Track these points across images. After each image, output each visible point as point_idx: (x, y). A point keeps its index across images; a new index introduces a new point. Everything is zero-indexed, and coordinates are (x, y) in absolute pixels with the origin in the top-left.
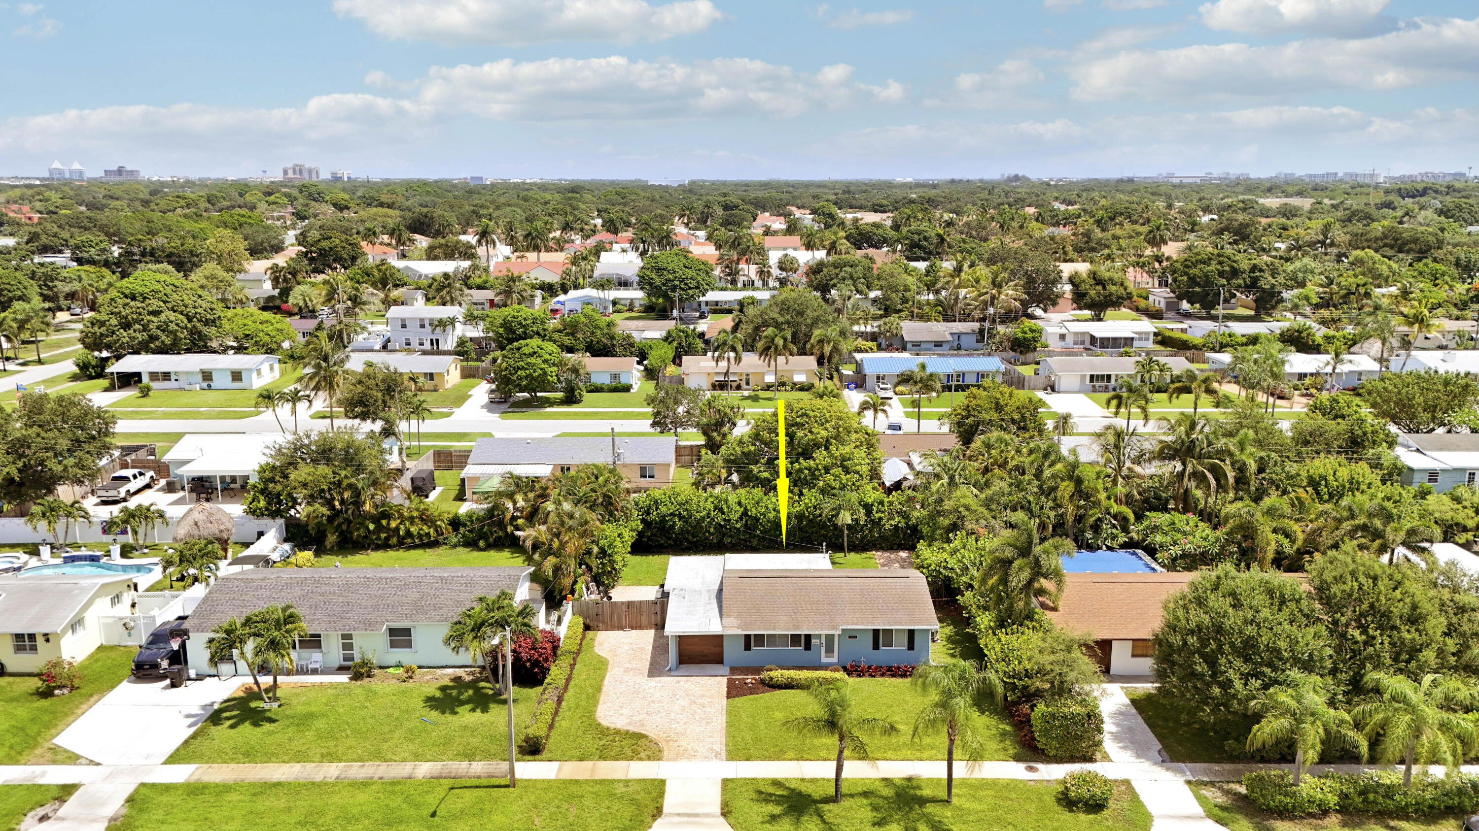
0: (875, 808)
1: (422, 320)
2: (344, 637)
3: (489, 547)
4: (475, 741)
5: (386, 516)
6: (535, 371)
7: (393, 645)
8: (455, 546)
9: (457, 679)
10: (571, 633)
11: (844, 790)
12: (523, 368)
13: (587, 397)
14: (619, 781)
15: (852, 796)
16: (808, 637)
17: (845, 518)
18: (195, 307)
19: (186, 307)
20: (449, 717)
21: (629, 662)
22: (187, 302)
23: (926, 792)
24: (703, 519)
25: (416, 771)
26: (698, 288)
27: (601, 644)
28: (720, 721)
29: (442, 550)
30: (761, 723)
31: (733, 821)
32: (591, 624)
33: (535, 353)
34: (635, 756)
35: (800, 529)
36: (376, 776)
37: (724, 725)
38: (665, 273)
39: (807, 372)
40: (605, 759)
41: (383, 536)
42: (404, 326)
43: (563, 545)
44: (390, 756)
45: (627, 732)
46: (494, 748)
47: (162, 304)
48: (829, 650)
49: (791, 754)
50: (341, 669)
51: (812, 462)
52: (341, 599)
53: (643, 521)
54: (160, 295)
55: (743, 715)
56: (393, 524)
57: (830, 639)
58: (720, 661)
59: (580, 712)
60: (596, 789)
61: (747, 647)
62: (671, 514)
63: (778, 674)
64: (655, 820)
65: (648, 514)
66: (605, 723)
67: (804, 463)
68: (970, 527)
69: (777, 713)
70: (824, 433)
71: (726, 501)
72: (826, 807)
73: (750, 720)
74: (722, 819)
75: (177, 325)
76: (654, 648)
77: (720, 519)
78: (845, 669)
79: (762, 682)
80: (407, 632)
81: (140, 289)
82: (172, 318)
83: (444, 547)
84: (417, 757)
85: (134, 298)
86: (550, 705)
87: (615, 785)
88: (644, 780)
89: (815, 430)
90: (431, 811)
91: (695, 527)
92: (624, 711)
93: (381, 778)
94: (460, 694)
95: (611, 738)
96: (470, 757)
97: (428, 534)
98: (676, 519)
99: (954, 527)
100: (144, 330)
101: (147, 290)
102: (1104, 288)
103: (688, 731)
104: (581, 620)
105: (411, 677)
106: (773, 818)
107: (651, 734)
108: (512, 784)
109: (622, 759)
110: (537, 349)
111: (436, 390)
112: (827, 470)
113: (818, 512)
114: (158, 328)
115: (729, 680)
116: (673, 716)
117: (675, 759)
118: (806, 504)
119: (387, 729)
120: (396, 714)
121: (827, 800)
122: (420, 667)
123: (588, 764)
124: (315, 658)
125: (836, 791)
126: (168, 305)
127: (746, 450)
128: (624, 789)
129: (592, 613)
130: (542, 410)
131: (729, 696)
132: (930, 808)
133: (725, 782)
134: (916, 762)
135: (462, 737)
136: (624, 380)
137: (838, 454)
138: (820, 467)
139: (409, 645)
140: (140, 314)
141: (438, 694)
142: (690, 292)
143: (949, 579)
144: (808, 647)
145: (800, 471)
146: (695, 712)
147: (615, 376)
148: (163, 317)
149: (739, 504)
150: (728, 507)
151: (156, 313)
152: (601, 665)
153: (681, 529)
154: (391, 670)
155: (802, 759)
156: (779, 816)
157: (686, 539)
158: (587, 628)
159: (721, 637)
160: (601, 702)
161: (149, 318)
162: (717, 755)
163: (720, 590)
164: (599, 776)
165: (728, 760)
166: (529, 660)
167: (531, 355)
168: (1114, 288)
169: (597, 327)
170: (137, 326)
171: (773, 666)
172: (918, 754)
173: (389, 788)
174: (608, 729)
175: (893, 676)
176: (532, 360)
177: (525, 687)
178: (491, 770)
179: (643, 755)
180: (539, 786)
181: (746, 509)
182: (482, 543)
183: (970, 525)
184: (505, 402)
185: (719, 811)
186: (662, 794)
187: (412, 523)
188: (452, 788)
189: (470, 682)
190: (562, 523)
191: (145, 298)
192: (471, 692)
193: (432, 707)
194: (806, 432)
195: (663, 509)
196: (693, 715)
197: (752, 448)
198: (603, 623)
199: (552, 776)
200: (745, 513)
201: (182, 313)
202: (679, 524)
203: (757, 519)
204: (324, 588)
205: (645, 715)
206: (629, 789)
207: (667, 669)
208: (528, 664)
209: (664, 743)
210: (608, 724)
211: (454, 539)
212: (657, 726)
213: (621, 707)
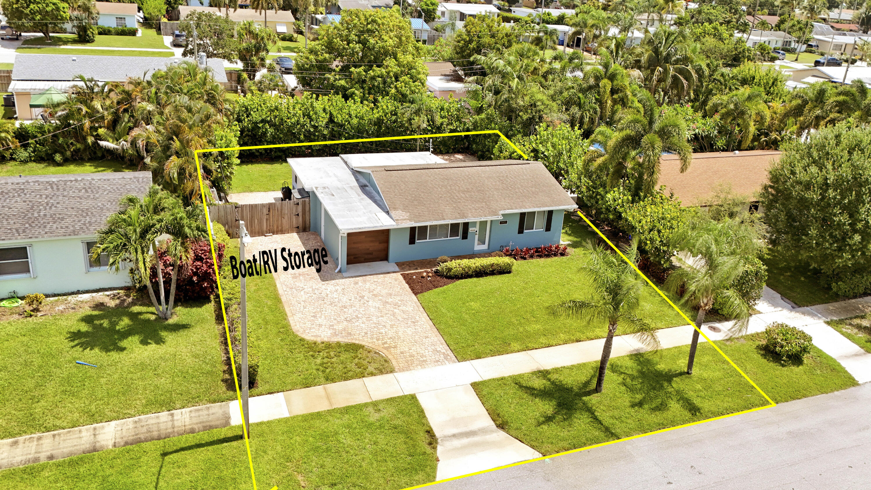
0: (629, 389)
3: (66, 161)
4: (164, 383)
6: (47, 5)
7: (3, 271)
8: (25, 162)
9: (100, 306)
13: (98, 38)
16: (467, 226)
20: (114, 355)
23: (662, 367)
25: (99, 438)
28: (424, 319)
29: (10, 166)
30: (465, 316)
34: (363, 371)
36: (43, 456)
39: (287, 24)
40: (333, 381)
44: (50, 422)
45: (338, 344)
46: (193, 389)
48: (482, 238)
49: (515, 345)
51: (383, 70)
55: (444, 310)
57: (485, 225)
58: (387, 257)
59: (272, 328)
60: (345, 420)
61: (412, 241)
63: (455, 265)
64: (434, 448)
65: (242, 119)
66: (308, 337)
69: (473, 305)
70: (391, 42)
71: (313, 109)
73: (453, 314)
74: (502, 432)
79: (441, 274)
80: (21, 252)
83: (13, 163)
84: (93, 417)
87: (366, 412)
92: (320, 321)
93: (51, 457)
94: (113, 323)
95: (325, 353)
98: (268, 126)
99: (531, 122)
103: (400, 335)
104: (221, 226)
105: (37, 310)
107: (365, 342)
109: (352, 378)
112: (397, 77)
113: (394, 117)
115: (404, 276)
116: (375, 319)
117: (408, 368)
118: (384, 110)
119: (30, 383)
120: (36, 360)
121: (588, 391)
122: (47, 296)
123: (317, 391)
125: (600, 383)
128: (378, 415)
129: (231, 218)
130: (57, 47)
131: (415, 293)
132: (677, 384)
133: (476, 387)
134: (624, 337)
135: (142, 379)
136: (127, 26)
138: (391, 74)
139: (25, 269)
141: (84, 328)
144: (465, 236)
146: (394, 312)
147: (120, 21)
149: (325, 111)
150: (316, 113)
154: (6, 304)
155: (528, 349)
158: (230, 232)
159: (386, 233)
162: (445, 357)
163: (361, 186)
164: (341, 403)
165: (460, 360)
166: (195, 274)
171: (446, 258)
173: (70, 472)
174: (315, 343)
175: (540, 256)
177: (191, 306)
178: (204, 419)
179: (371, 369)
181: (331, 114)
182: (58, 157)
183: (548, 118)
184: (17, 39)
185: (493, 424)
186: (421, 414)
188: (164, 454)
189: (118, 307)
192: (127, 320)
193: (84, 346)
194: (377, 39)
196: (393, 316)
199: (284, 413)
200: (331, 120)
205: (345, 323)
206: (382, 414)
207: (336, 271)
208: (195, 279)
209: (385, 351)
210: (314, 339)
211: (23, 154)
212: (366, 333)
213: (314, 316)
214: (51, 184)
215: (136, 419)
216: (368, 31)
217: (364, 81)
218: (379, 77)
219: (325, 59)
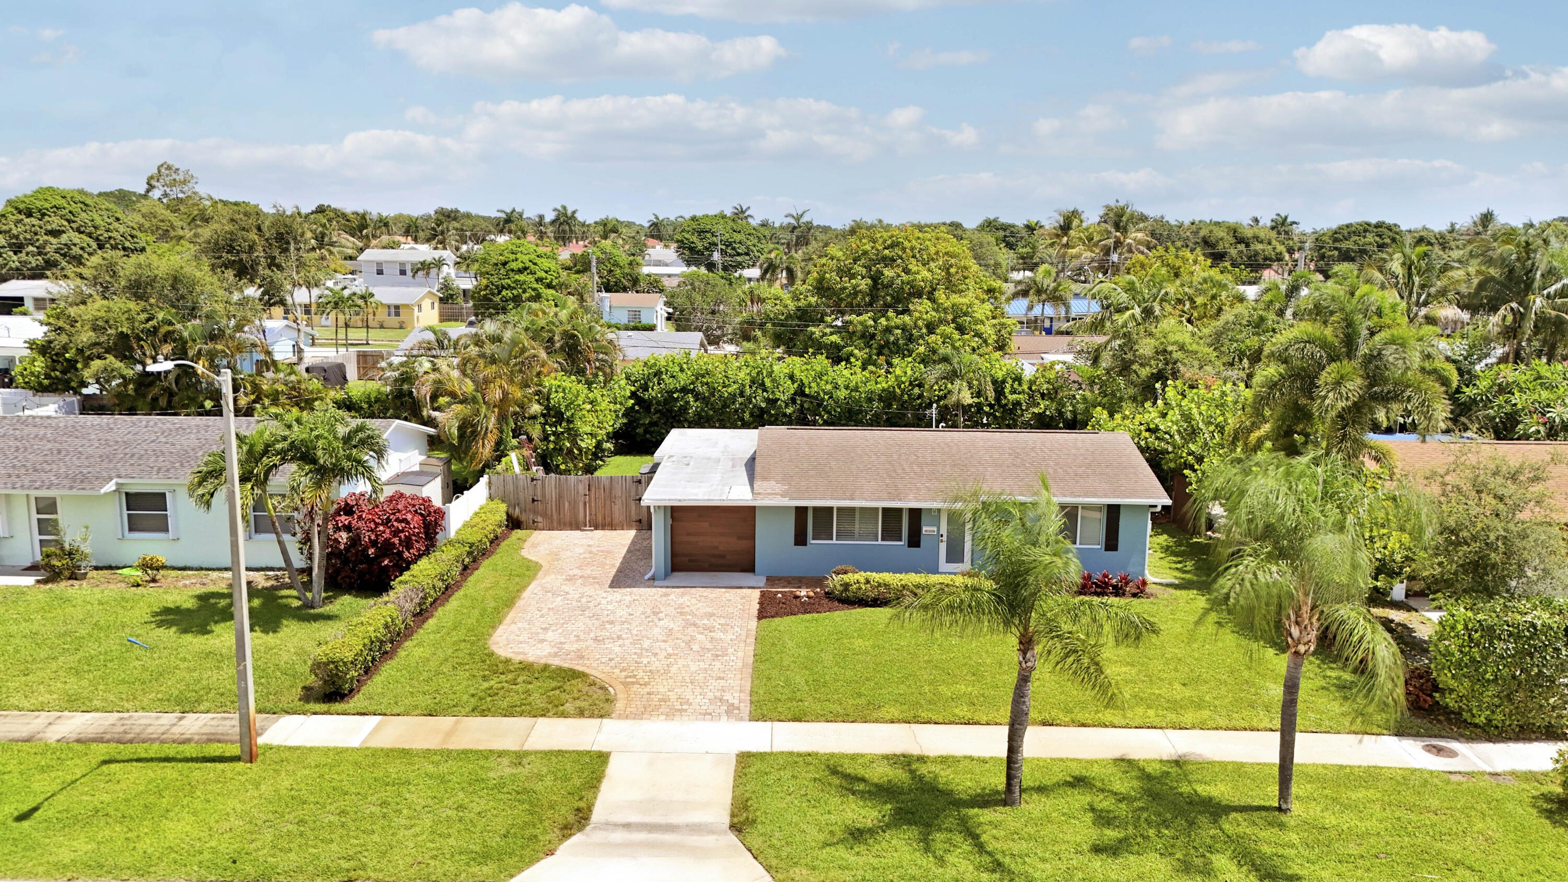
0: (1103, 819)
1: (402, 264)
2: (41, 506)
4: (214, 679)
6: (524, 292)
7: (134, 525)
10: (477, 520)
11: (1027, 777)
12: (509, 287)
14: (501, 754)
15: (1041, 789)
16: (916, 515)
17: (962, 394)
18: (108, 231)
19: (96, 228)
21: (579, 568)
22: (99, 221)
23: (1220, 791)
24: (733, 397)
25: (52, 728)
26: (747, 254)
27: (534, 546)
28: (741, 655)
30: (827, 657)
31: (756, 842)
32: (523, 518)
33: (526, 269)
34: (553, 709)
37: (751, 660)
38: (708, 235)
40: (484, 713)
42: (380, 272)
43: (480, 393)
45: (546, 667)
47: (65, 223)
48: (955, 552)
49: (892, 713)
50: (32, 569)
51: (907, 318)
52: (50, 446)
53: (636, 397)
54: (64, 212)
55: (790, 644)
57: (956, 516)
58: (749, 567)
59: (458, 635)
60: (444, 768)
61: (800, 539)
62: (684, 390)
63: (857, 579)
64: (566, 837)
65: (645, 388)
66: (505, 652)
68: (1188, 375)
69: (858, 643)
70: (925, 273)
71: (770, 374)
72: (986, 816)
73: (804, 652)
74: (732, 838)
75: (82, 248)
76: (629, 551)
79: (829, 593)
80: (157, 501)
81: (39, 204)
82: (76, 241)
84: (74, 703)
85: (29, 214)
87: (491, 763)
88: (560, 753)
89: (913, 267)
90: (25, 808)
92: (550, 635)
95: (510, 676)
96: (189, 704)
98: (690, 398)
99: (1160, 376)
100: (39, 254)
101: (47, 205)
102: (1247, 245)
103: (674, 669)
104: (503, 507)
105: (153, 581)
106: (857, 835)
107: (597, 670)
108: (242, 755)
109: (521, 714)
110: (528, 264)
111: (401, 328)
112: (931, 328)
113: (916, 391)
114: (57, 251)
115: (763, 595)
116: (646, 644)
117: (638, 716)
118: (897, 377)
120: (83, 632)
121: (985, 800)
123: (445, 722)
125: (1009, 784)
126: (74, 225)
127: (802, 303)
128: (508, 771)
129: (525, 496)
131: (762, 615)
132: (1236, 825)
133: (745, 759)
134: (1170, 732)
135: (190, 670)
136: (645, 320)
137: (948, 304)
138: (920, 323)
140: (36, 234)
141: (189, 604)
142: (739, 259)
144: (915, 541)
145: (888, 330)
146: (693, 638)
147: (636, 314)
148: (64, 238)
149: (792, 377)
150: (774, 381)
151: (55, 233)
152: (526, 571)
154: (125, 571)
155: (917, 720)
156: (872, 832)
158: (515, 523)
159: (750, 511)
160: (508, 620)
161: (46, 237)
162: (731, 711)
163: (753, 455)
164: (460, 744)
165: (754, 718)
167: (520, 271)
168: (1259, 247)
169: (616, 265)
170: (31, 248)
171: (849, 569)
172: (1172, 717)
174: (507, 661)
176: (521, 277)
178: (220, 730)
179: (568, 707)
180: (312, 760)
181: (802, 385)
183: (1188, 372)
185: (727, 820)
186: (594, 781)
188: (105, 762)
189: (264, 589)
191: (43, 215)
192: (255, 603)
193: (160, 624)
194: (899, 271)
195: (670, 383)
196: (688, 643)
198: (544, 515)
199: (355, 742)
200: (800, 392)
201: (90, 235)
205: (590, 642)
206: (520, 769)
207: (646, 577)
208: (371, 551)
209: (620, 688)
210: (509, 655)
212: (611, 660)
213: (545, 629)
215: (126, 715)
216: (884, 259)
217: (873, 336)
218: (897, 327)
219: (810, 305)
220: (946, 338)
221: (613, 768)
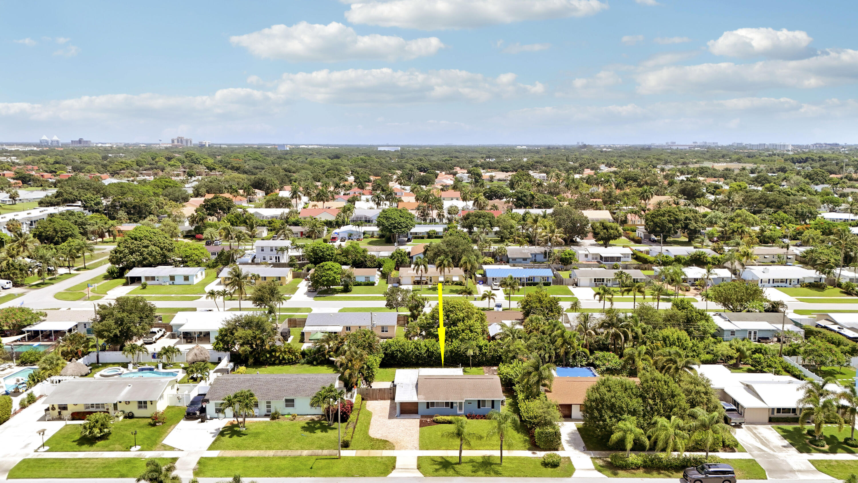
0: (474, 467)
1: (271, 248)
2: (268, 402)
3: (318, 364)
4: (323, 443)
5: (275, 351)
6: (330, 277)
7: (287, 406)
8: (303, 364)
9: (313, 420)
10: (357, 401)
11: (462, 460)
12: (325, 276)
13: (354, 289)
14: (379, 457)
15: (465, 462)
16: (452, 403)
17: (470, 352)
18: (164, 243)
19: (160, 243)
20: (312, 434)
21: (381, 413)
23: (492, 461)
24: (410, 352)
25: (302, 453)
26: (406, 227)
27: (369, 406)
28: (417, 436)
29: (297, 366)
30: (432, 436)
31: (421, 470)
32: (365, 398)
34: (384, 448)
35: (451, 357)
36: (288, 455)
38: (390, 220)
39: (459, 276)
40: (373, 449)
41: (273, 359)
42: (262, 250)
43: (353, 365)
44: (291, 448)
45: (381, 440)
46: (331, 446)
47: (149, 242)
48: (461, 409)
49: (444, 448)
50: (266, 416)
51: (456, 328)
52: (265, 387)
53: (384, 353)
54: (149, 239)
55: (426, 434)
56: (277, 354)
57: (461, 404)
58: (416, 412)
59: (362, 432)
60: (370, 460)
61: (428, 407)
62: (397, 350)
63: (439, 418)
64: (392, 470)
65: (386, 350)
66: (372, 436)
67: (453, 328)
69: (439, 433)
70: (462, 315)
71: (420, 345)
72: (456, 466)
73: (428, 435)
74: (417, 470)
75: (156, 252)
76: (390, 408)
77: (417, 352)
78: (466, 416)
79: (434, 421)
80: (293, 401)
81: (139, 235)
82: (154, 249)
84: (302, 448)
85: (136, 240)
86: (351, 429)
87: (378, 459)
88: (388, 457)
90: (311, 466)
91: (406, 356)
92: (379, 432)
93: (290, 456)
94: (315, 425)
95: (375, 442)
96: (322, 448)
97: (292, 359)
98: (398, 352)
99: (514, 358)
100: (141, 255)
101: (142, 235)
102: (608, 231)
103: (404, 439)
104: (360, 396)
105: (295, 419)
106: (437, 470)
107: (390, 441)
108: (340, 458)
109: (379, 449)
110: (331, 267)
111: (282, 286)
112: (463, 331)
113: (459, 350)
114: (147, 254)
115: (420, 420)
116: (398, 434)
117: (400, 449)
118: (453, 346)
119: (289, 438)
120: (291, 433)
121: (456, 464)
122: (298, 415)
123: (367, 451)
124: (256, 411)
125: (459, 461)
126: (152, 243)
127: (428, 321)
128: (381, 460)
129: (365, 393)
130: (332, 295)
131: (420, 426)
132: (494, 466)
133: (419, 458)
134: (490, 451)
135: (318, 441)
136: (371, 280)
137: (468, 324)
138: (460, 330)
139: (293, 406)
140: (139, 247)
141: (306, 425)
142: (403, 229)
143: (510, 379)
144: (452, 407)
145: (451, 331)
147: (367, 278)
148: (149, 248)
149: (425, 346)
150: (421, 347)
151: (146, 247)
152: (369, 415)
153: (400, 357)
154: (286, 416)
155: (448, 449)
157: (403, 361)
158: (363, 399)
159: (417, 403)
160: (370, 428)
161: (143, 249)
162: (416, 448)
163: (417, 384)
164: (371, 455)
165: (420, 450)
167: (328, 270)
168: (612, 231)
169: (358, 252)
170: (138, 253)
171: (438, 415)
172: (492, 448)
173: (293, 459)
174: (373, 438)
175: (486, 418)
176: (329, 272)
177: (340, 423)
178: (331, 453)
179: (387, 448)
180: (350, 459)
181: (428, 348)
182: (315, 363)
183: (520, 357)
184: (316, 291)
185: (416, 467)
186: (395, 461)
187: (285, 354)
188: (317, 459)
189: (318, 421)
190: (353, 356)
191: (141, 240)
192: (319, 425)
193: (305, 431)
195: (393, 348)
196: (406, 433)
197: (431, 321)
198: (369, 397)
199: (354, 455)
200: (428, 350)
201: (158, 246)
202: (399, 355)
203: (433, 353)
204: (258, 383)
205: (388, 433)
207: (396, 416)
209: (395, 444)
211: (303, 361)
212: (392, 438)
213: (378, 430)
214: (305, 379)
215: (313, 450)
220: (467, 334)
221: (397, 459)
